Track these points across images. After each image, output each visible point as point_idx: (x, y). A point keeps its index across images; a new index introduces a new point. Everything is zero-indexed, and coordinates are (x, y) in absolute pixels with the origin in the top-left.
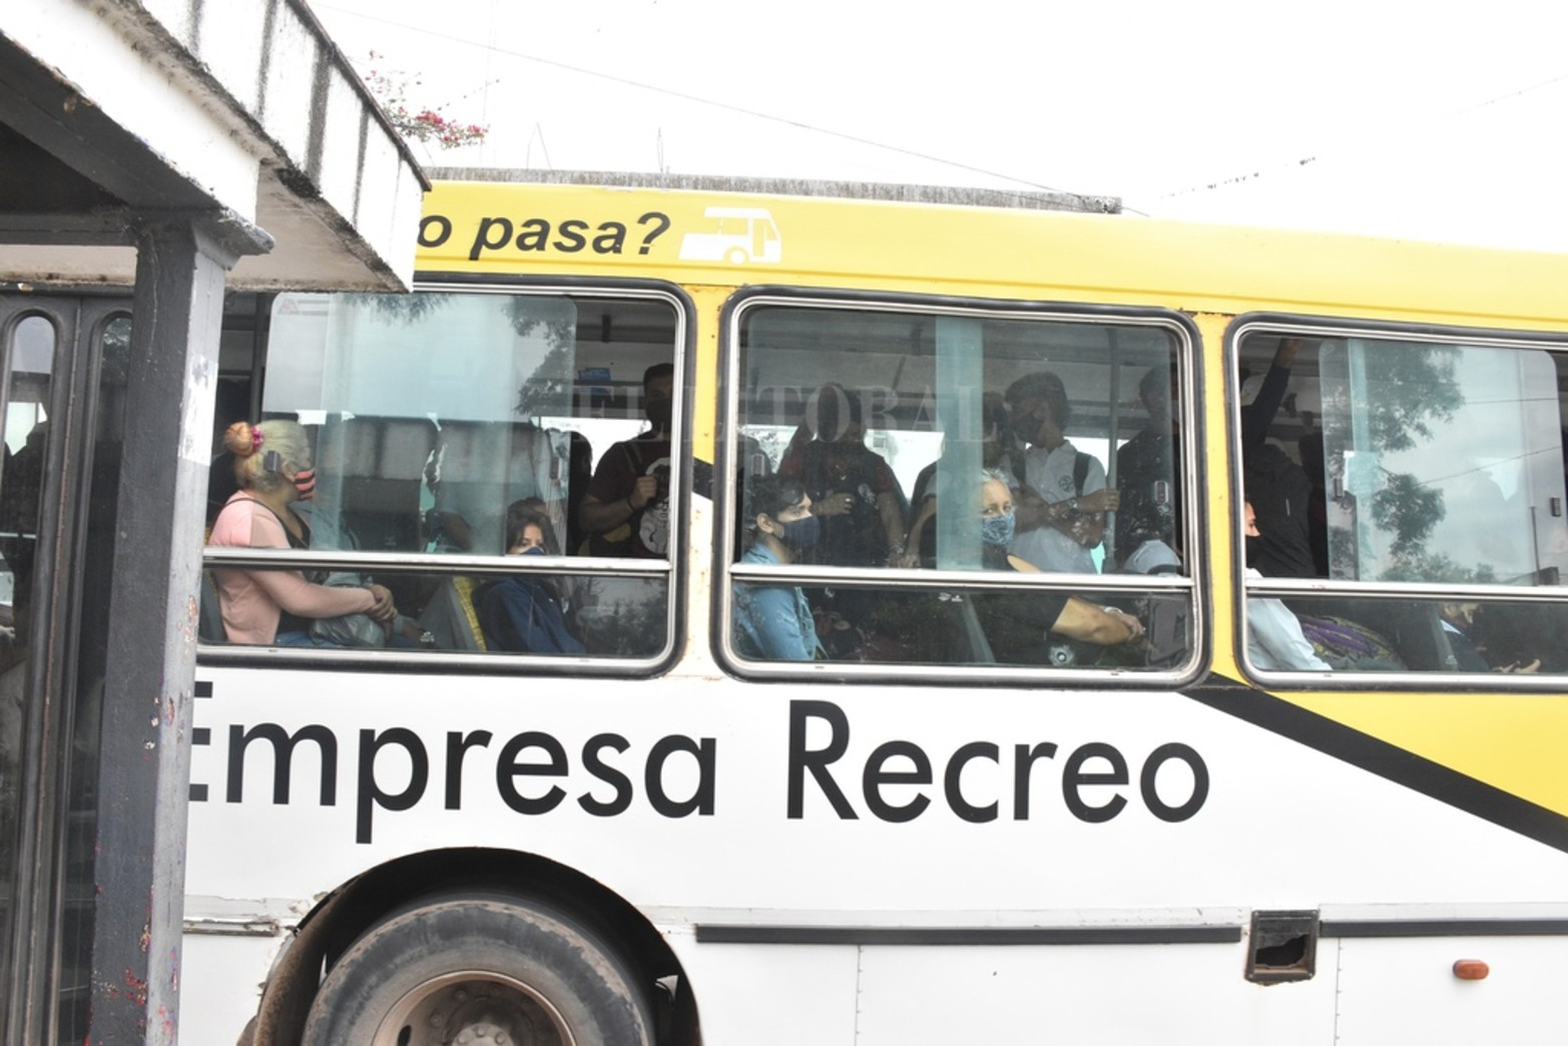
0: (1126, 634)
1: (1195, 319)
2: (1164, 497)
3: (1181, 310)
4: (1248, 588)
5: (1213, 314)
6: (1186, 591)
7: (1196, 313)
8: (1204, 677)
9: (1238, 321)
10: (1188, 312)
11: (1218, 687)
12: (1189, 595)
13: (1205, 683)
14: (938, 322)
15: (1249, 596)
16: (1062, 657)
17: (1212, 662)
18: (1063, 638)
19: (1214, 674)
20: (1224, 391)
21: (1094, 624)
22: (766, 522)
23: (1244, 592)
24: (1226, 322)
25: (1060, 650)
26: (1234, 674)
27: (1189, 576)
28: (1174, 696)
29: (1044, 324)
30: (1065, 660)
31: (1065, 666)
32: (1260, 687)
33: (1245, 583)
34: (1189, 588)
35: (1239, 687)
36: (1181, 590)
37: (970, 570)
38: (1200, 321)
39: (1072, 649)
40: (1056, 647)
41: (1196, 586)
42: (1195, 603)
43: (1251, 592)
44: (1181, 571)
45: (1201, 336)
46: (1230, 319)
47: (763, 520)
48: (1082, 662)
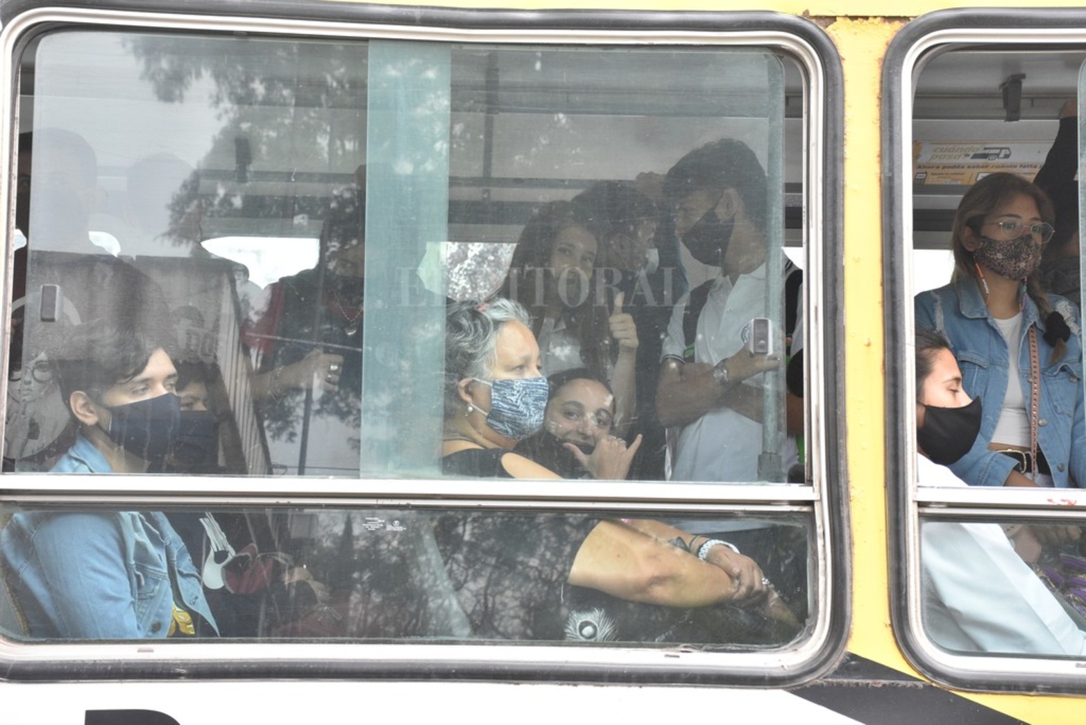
0: (726, 589)
1: (830, 30)
2: (765, 347)
3: (806, 15)
4: (921, 504)
5: (866, 18)
6: (805, 509)
7: (833, 19)
8: (835, 663)
9: (913, 30)
10: (818, 18)
11: (862, 681)
12: (811, 516)
13: (837, 673)
14: (372, 49)
15: (924, 517)
16: (588, 630)
17: (849, 636)
18: (588, 596)
19: (854, 657)
20: (881, 156)
21: (647, 571)
22: (85, 405)
23: (912, 511)
24: (890, 32)
25: (588, 617)
26: (892, 658)
27: (810, 483)
28: (780, 696)
29: (561, 50)
30: (594, 635)
31: (591, 642)
32: (943, 684)
33: (913, 494)
34: (810, 503)
35: (902, 683)
36: (796, 509)
37: (418, 478)
38: (840, 34)
39: (610, 614)
40: (579, 611)
41: (821, 500)
42: (819, 531)
43: (927, 511)
44: (799, 476)
45: (840, 59)
46: (897, 25)
47: (81, 401)
48: (625, 636)
